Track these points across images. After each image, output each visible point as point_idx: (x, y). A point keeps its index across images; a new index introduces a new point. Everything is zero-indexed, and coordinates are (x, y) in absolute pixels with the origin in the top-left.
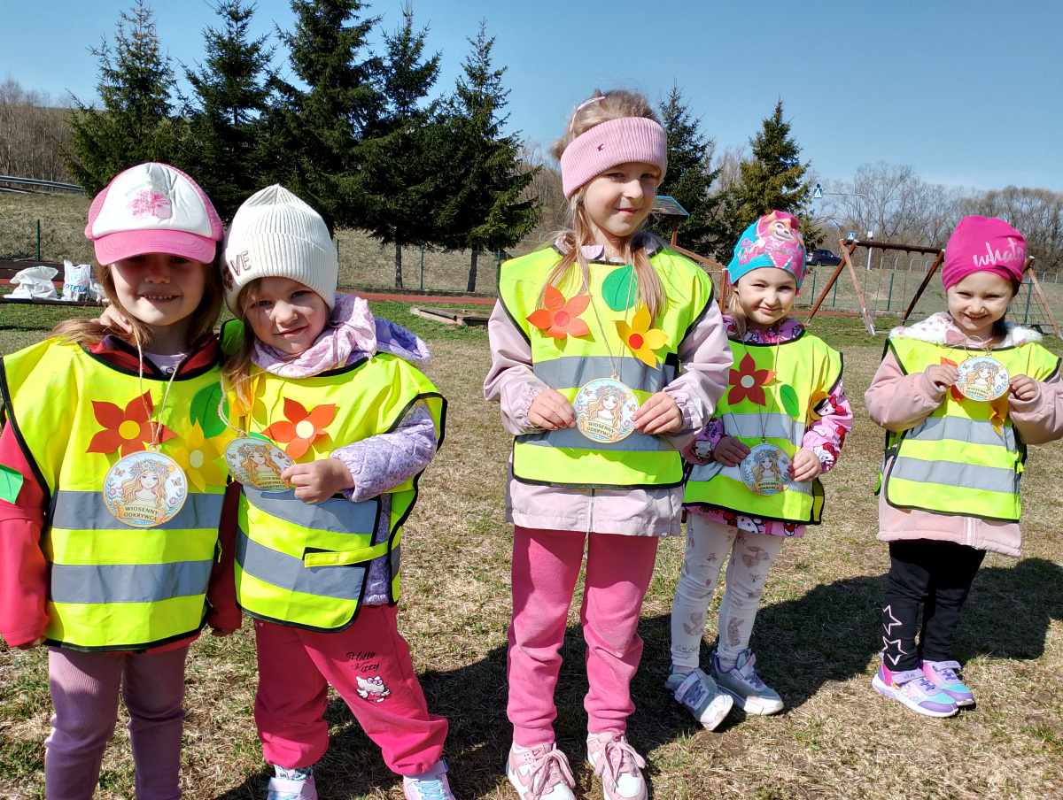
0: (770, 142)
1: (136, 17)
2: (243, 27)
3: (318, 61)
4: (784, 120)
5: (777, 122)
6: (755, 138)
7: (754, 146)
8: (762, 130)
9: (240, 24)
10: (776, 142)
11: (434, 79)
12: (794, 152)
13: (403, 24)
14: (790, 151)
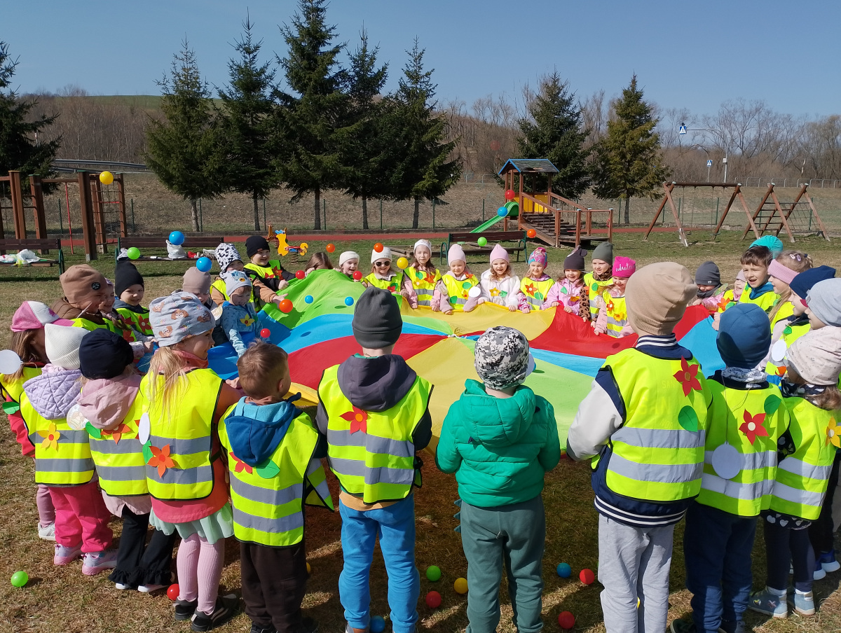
0: (628, 105)
1: (184, 57)
2: (254, 58)
3: (305, 77)
4: (638, 89)
6: (617, 103)
7: (618, 109)
8: (622, 96)
9: (252, 56)
10: (633, 105)
11: (383, 82)
12: (647, 112)
13: (361, 46)
14: (643, 111)
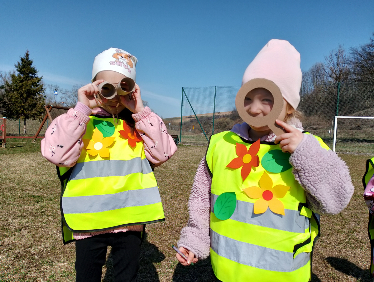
0: (24, 67)
4: (30, 59)
5: (27, 58)
6: (17, 65)
7: (17, 68)
8: (20, 61)
10: (27, 67)
12: (35, 72)
14: (33, 71)
